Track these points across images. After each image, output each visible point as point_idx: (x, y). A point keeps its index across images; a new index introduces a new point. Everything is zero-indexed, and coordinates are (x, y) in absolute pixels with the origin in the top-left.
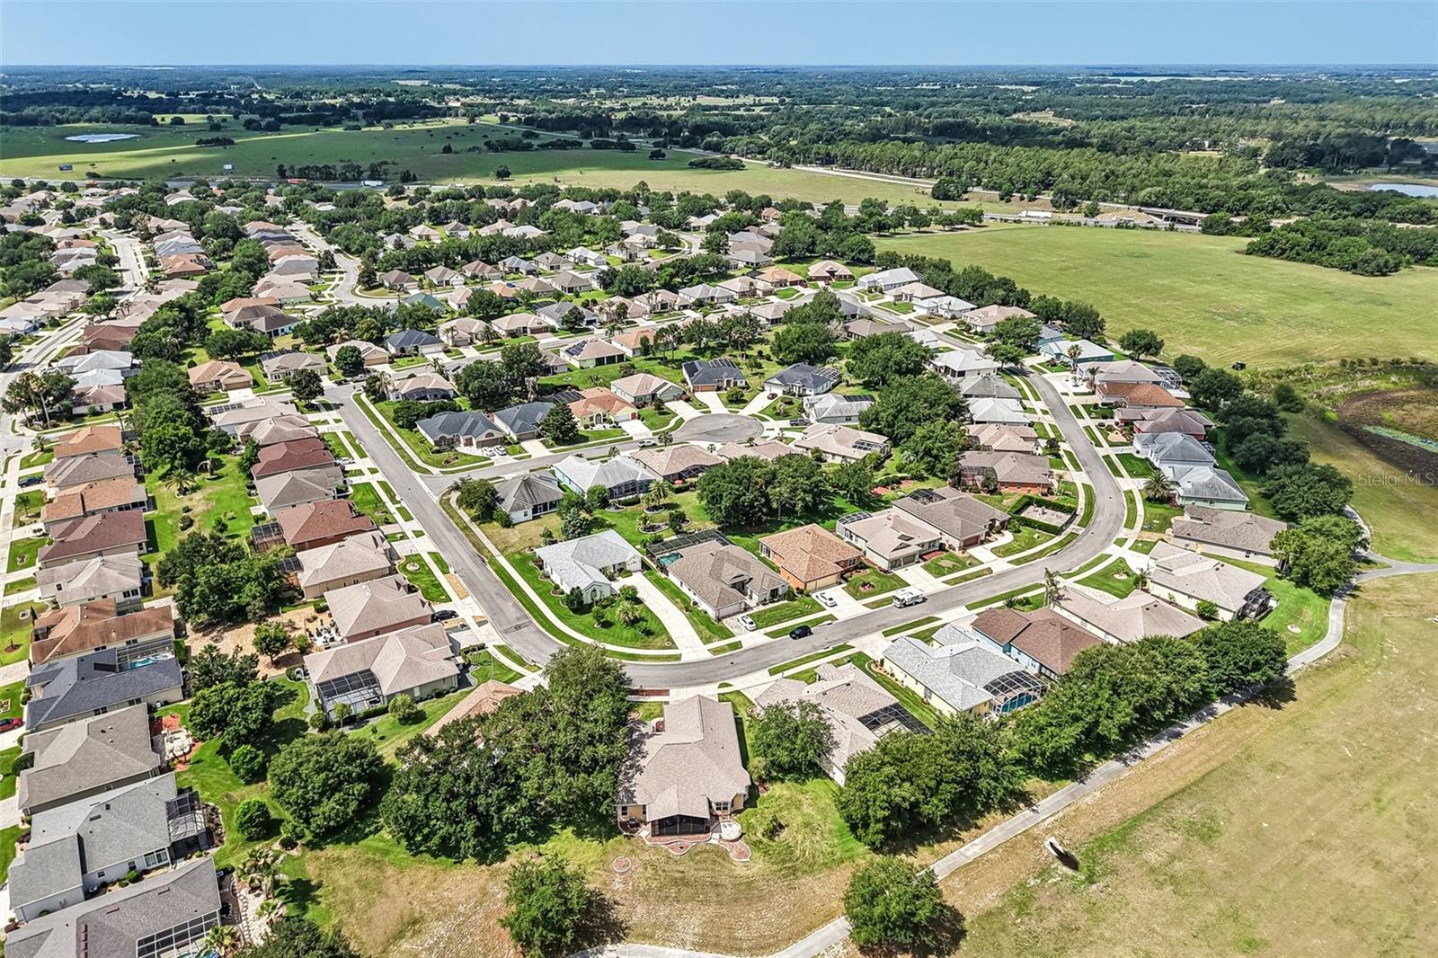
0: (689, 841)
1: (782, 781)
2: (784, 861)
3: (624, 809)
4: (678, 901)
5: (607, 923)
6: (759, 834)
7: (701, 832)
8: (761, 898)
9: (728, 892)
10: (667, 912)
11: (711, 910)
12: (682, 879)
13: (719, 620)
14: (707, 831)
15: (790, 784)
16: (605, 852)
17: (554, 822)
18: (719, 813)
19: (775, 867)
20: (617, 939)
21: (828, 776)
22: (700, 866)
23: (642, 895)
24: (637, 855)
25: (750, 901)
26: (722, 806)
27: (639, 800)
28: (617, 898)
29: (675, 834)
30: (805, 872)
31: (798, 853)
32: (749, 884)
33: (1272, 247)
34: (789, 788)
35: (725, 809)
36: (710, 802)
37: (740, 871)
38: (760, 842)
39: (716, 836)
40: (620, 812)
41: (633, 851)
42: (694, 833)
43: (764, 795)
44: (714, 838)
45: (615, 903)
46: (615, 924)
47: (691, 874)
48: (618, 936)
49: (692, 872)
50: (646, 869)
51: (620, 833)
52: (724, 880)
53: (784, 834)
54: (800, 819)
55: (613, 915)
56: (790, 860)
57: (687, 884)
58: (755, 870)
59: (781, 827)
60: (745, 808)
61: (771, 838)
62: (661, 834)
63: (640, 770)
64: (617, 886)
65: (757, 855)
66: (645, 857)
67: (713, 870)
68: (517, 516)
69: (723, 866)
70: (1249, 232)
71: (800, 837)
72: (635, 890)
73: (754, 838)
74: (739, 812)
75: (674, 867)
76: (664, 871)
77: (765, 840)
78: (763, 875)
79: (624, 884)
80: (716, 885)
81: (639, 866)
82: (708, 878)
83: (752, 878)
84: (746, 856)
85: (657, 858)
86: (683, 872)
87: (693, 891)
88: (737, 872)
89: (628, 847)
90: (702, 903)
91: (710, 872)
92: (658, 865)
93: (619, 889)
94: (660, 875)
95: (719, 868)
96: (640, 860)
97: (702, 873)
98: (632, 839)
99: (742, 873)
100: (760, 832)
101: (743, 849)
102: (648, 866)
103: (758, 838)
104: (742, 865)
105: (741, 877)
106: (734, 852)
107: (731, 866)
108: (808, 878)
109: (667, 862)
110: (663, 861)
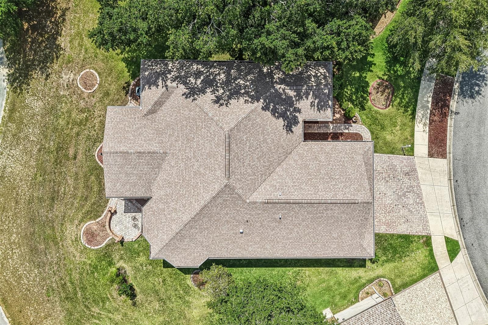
2: (84, 289)
4: (39, 150)
5: (28, 67)
6: (121, 264)
8: (34, 250)
9: (43, 212)
10: (32, 138)
11: (24, 190)
12: (65, 157)
19: (76, 276)
20: (12, 79)
22: (82, 180)
23: (53, 108)
24: (100, 99)
25: (29, 237)
28: (54, 77)
30: (70, 313)
31: (96, 310)
32: (52, 239)
37: (70, 230)
38: (109, 264)
41: (107, 94)
45: (47, 76)
46: (26, 76)
47: (71, 168)
48: (14, 81)
50: (82, 111)
51: (133, 77)
52: (59, 209)
53: (121, 297)
55: (36, 74)
56: (85, 298)
57: (58, 162)
58: (72, 250)
61: (115, 278)
64: (65, 77)
65: (92, 256)
66: (98, 112)
67: (74, 196)
69: (78, 209)
72: (59, 98)
73: (116, 257)
75: (82, 147)
76: (78, 134)
77: (114, 270)
78: (65, 258)
79: (67, 85)
80: (53, 199)
81: (87, 102)
82: (63, 189)
83: (61, 243)
84: (89, 242)
85: (95, 126)
86: (75, 158)
87: (49, 169)
88: (68, 226)
89: (113, 88)
90: (33, 179)
91: (71, 192)
92: (86, 127)
93: (61, 79)
94: (72, 129)
95: (76, 205)
96: (95, 104)
97: (71, 182)
98: (123, 93)
99: (67, 233)
100: (124, 265)
101: (98, 238)
102: (86, 114)
103: (116, 262)
104: (77, 234)
105: (62, 231)
106: (95, 227)
107: (78, 220)
108: (63, 314)
109: (88, 138)
110: (91, 134)
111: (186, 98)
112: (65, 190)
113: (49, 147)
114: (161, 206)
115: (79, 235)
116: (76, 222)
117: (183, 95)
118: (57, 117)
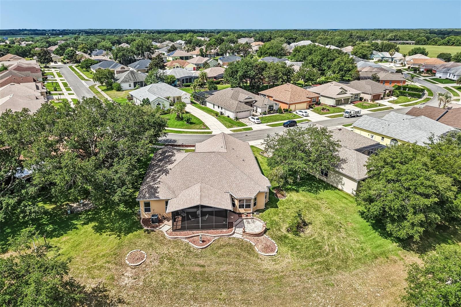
0: (211, 235)
1: (297, 191)
2: (314, 256)
3: (147, 205)
6: (284, 231)
7: (224, 227)
9: (256, 288)
12: (202, 274)
13: (237, 119)
14: (230, 226)
15: (304, 193)
16: (120, 246)
17: (77, 219)
18: (242, 211)
19: (305, 262)
21: (336, 188)
22: (223, 259)
23: (154, 291)
24: (154, 249)
26: (245, 203)
27: (162, 194)
28: (123, 295)
29: (197, 228)
30: (338, 267)
31: (326, 248)
32: (279, 280)
33: (449, 42)
34: (304, 196)
35: (248, 206)
36: (233, 200)
37: (267, 265)
38: (286, 237)
39: (239, 230)
40: (142, 208)
41: (150, 245)
42: (217, 227)
43: (282, 199)
44: (238, 233)
45: (119, 301)
47: (212, 268)
49: (214, 267)
50: (162, 263)
51: (141, 228)
52: (250, 275)
53: (309, 230)
54: (322, 219)
56: (321, 255)
57: (207, 280)
58: (284, 264)
59: (305, 224)
60: (266, 208)
61: (296, 234)
62: (183, 229)
63: (167, 172)
64: (127, 281)
65: (284, 249)
66: (164, 250)
67: (237, 264)
68: (125, 86)
69: (248, 261)
70: (434, 44)
71: (325, 234)
72: (147, 285)
73: (279, 233)
74: (262, 211)
75: (194, 261)
76: (182, 265)
77: (290, 235)
78: (293, 270)
79: (134, 279)
80: (242, 281)
81: (154, 259)
82: (232, 273)
83: (281, 274)
84: (273, 250)
85: (176, 252)
86: (203, 266)
87: (215, 287)
88: (264, 267)
89: (146, 241)
90: (225, 302)
91: (234, 267)
92: (176, 259)
93: (128, 285)
94: (177, 270)
95: (244, 263)
96: (157, 253)
97: (224, 268)
98: (152, 234)
99: (270, 268)
100: (284, 228)
101: (268, 244)
102: (165, 260)
103: (283, 234)
104: (269, 260)
105: (269, 272)
106: (260, 246)
107: (257, 260)
108: (343, 273)
109: (186, 256)
110: (183, 255)
111: (168, 173)
112: (233, 272)
113: (193, 289)
114: (234, 185)
115: (269, 259)
116: (259, 261)
117: (166, 175)
118: (164, 284)
